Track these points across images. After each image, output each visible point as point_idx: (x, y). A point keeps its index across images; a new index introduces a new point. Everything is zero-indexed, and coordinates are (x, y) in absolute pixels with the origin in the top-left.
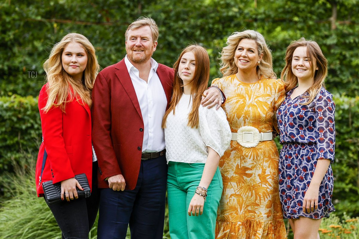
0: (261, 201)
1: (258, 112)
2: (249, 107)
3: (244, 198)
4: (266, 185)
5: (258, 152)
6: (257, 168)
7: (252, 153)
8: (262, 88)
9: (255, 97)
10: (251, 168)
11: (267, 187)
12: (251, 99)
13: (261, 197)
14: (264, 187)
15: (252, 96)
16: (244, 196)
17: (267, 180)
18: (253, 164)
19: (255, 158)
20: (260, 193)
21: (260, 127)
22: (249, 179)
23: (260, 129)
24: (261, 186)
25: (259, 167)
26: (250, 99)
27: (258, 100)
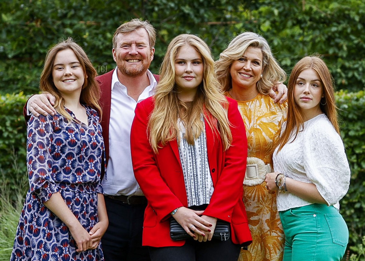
0: (272, 255)
1: (262, 137)
2: (250, 133)
3: (253, 252)
4: (276, 233)
5: (264, 190)
6: (264, 212)
7: (256, 192)
8: (264, 105)
9: (256, 118)
10: (257, 212)
11: (278, 235)
12: (252, 122)
13: (271, 249)
14: (274, 236)
15: (252, 117)
16: (251, 250)
17: (278, 226)
18: (258, 207)
19: (261, 199)
20: (269, 245)
21: (265, 157)
22: (256, 227)
23: (266, 159)
24: (270, 234)
25: (267, 210)
26: (250, 122)
27: (262, 122)
